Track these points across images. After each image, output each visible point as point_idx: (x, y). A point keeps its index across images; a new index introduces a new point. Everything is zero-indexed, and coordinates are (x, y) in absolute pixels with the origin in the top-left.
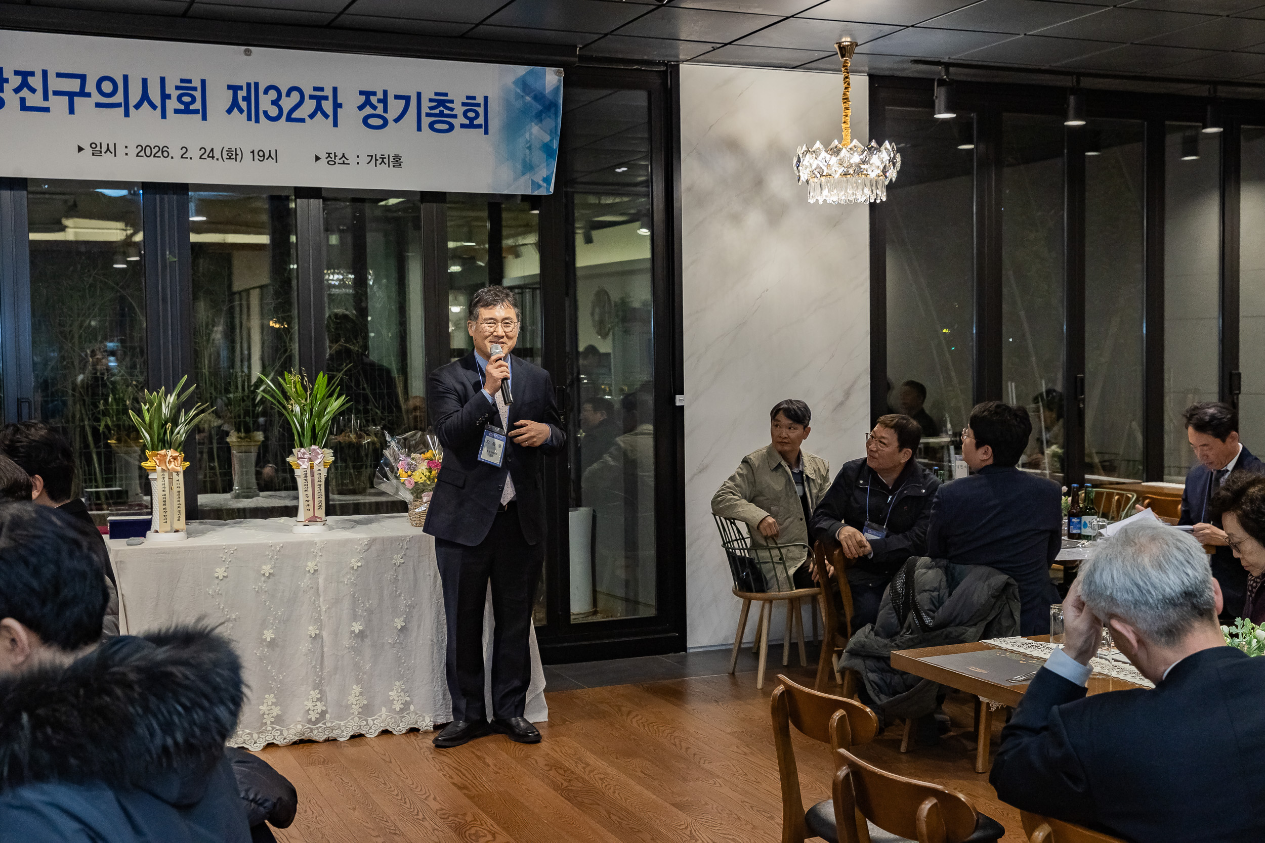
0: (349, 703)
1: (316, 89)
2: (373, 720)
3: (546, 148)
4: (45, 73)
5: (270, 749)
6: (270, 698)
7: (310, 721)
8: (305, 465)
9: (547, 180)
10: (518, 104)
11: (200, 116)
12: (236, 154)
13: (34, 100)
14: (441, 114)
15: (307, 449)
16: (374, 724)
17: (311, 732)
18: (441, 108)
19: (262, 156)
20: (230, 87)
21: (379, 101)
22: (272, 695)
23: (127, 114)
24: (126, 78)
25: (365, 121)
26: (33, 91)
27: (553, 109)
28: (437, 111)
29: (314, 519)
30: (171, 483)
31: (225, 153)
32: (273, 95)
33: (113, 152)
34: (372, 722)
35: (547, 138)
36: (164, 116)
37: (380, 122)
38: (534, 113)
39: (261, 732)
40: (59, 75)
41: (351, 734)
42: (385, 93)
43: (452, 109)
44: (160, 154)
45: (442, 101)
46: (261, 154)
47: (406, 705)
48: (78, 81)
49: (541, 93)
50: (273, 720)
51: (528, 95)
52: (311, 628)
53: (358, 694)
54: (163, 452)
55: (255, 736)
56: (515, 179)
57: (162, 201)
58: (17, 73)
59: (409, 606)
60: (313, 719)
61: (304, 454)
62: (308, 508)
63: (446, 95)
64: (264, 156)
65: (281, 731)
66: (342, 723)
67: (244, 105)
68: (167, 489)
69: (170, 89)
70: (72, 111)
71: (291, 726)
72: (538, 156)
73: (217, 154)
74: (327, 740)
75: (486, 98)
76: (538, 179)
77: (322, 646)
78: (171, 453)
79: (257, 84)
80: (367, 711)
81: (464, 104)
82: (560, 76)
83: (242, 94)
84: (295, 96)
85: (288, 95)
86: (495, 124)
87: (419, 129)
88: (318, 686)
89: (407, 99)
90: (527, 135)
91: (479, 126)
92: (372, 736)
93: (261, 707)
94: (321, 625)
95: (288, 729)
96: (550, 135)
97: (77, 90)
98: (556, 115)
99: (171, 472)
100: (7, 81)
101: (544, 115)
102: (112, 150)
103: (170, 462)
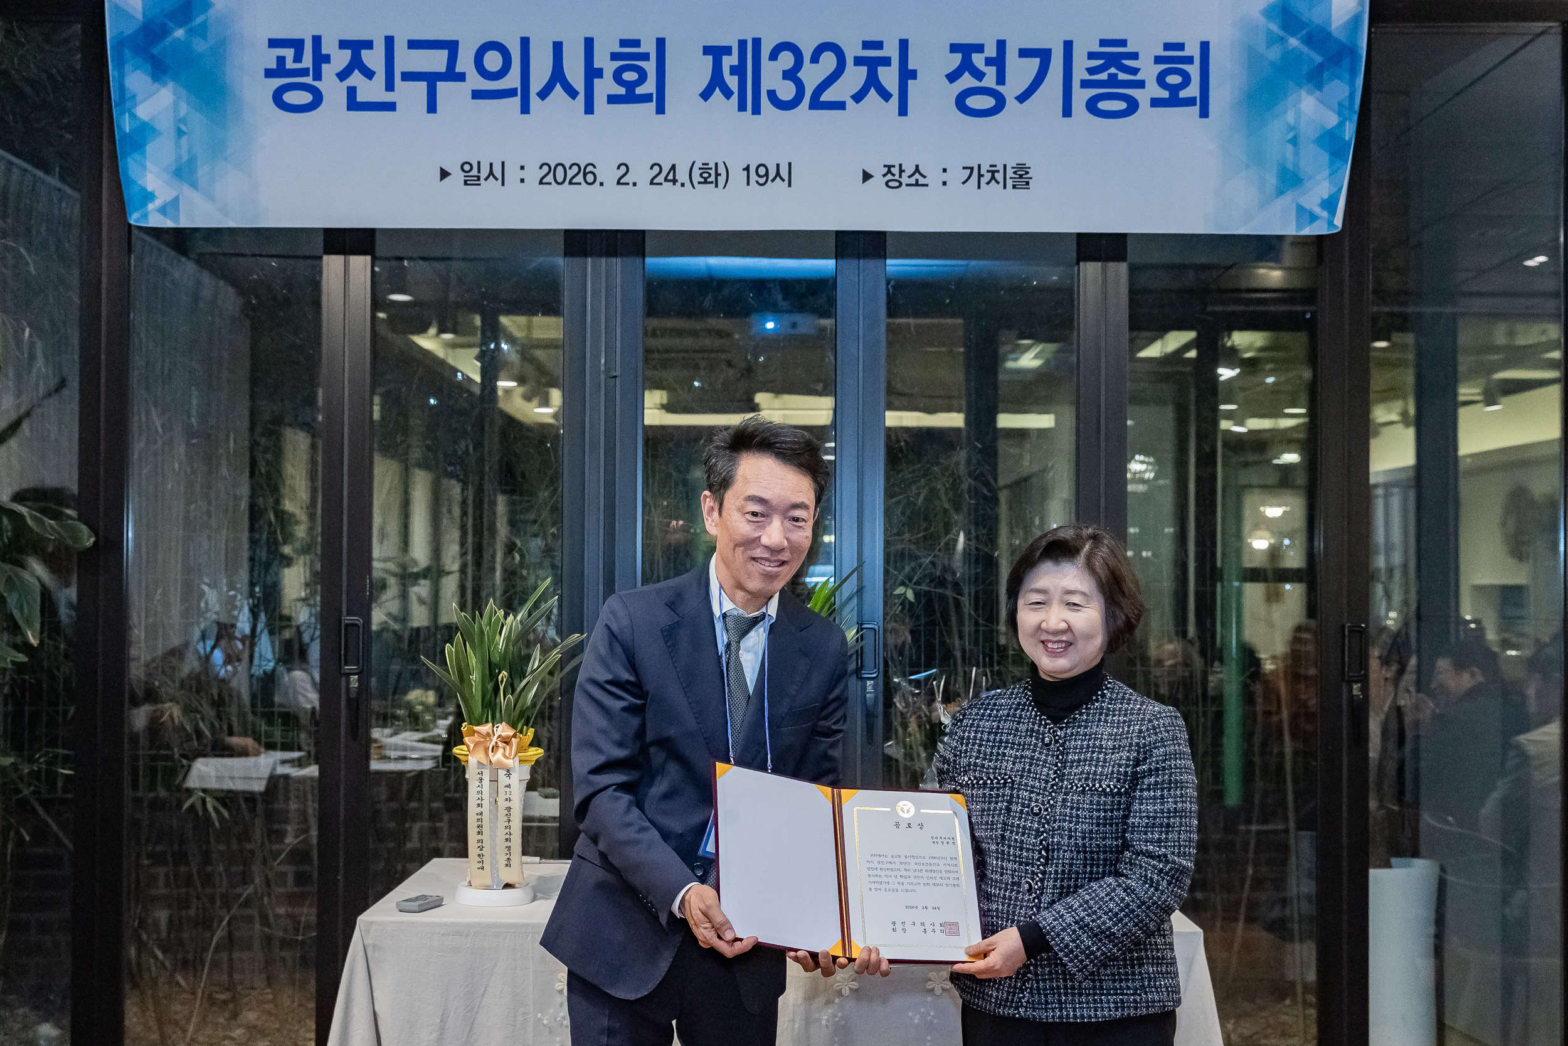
1: (867, 45)
3: (1330, 140)
4: (389, 41)
9: (1329, 205)
10: (1273, 54)
11: (652, 106)
12: (717, 175)
13: (371, 90)
14: (1113, 81)
18: (1113, 70)
19: (763, 175)
20: (707, 50)
21: (989, 62)
23: (525, 109)
24: (525, 42)
25: (959, 103)
26: (369, 74)
27: (1346, 62)
28: (1103, 76)
30: (492, 792)
31: (696, 173)
32: (786, 60)
33: (499, 176)
35: (1332, 120)
36: (589, 109)
37: (988, 102)
38: (1305, 69)
40: (413, 44)
42: (1001, 45)
43: (1135, 71)
44: (579, 178)
45: (1114, 57)
46: (762, 171)
48: (444, 54)
49: (1323, 30)
51: (1293, 35)
54: (485, 728)
56: (1263, 205)
57: (598, 270)
58: (343, 44)
63: (1123, 43)
64: (767, 174)
67: (732, 82)
68: (486, 803)
69: (601, 60)
70: (432, 108)
72: (1313, 158)
73: (682, 175)
75: (1205, 47)
76: (1311, 202)
79: (757, 42)
81: (1158, 60)
83: (729, 61)
84: (829, 61)
85: (815, 59)
86: (1221, 96)
87: (1067, 112)
89: (1044, 55)
90: (1290, 117)
91: (1190, 102)
96: (1339, 114)
97: (442, 68)
98: (1353, 72)
99: (495, 768)
100: (327, 59)
101: (1326, 75)
102: (497, 174)
103: (495, 749)
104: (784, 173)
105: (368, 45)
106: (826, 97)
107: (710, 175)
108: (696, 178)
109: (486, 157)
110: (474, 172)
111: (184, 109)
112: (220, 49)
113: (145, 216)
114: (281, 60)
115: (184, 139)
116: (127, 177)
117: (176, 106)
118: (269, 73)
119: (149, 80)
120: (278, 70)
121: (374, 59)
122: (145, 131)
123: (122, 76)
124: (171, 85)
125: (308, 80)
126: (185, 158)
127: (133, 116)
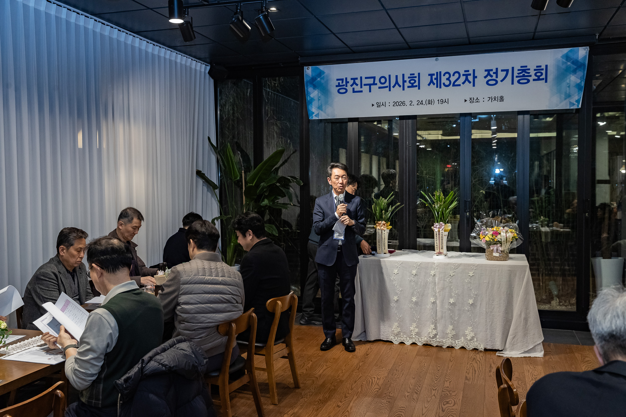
0: (447, 332)
1: (465, 71)
2: (458, 342)
3: (578, 86)
4: (361, 78)
5: (413, 345)
6: (415, 325)
7: (430, 337)
8: (437, 230)
9: (578, 101)
10: (564, 67)
11: (417, 88)
12: (432, 102)
13: (357, 88)
14: (524, 76)
15: (440, 223)
17: (430, 341)
19: (442, 101)
20: (429, 75)
21: (494, 73)
23: (390, 90)
24: (390, 76)
25: (487, 83)
26: (357, 85)
27: (583, 67)
28: (521, 75)
29: (440, 253)
30: (381, 234)
32: (447, 76)
35: (578, 81)
36: (404, 89)
37: (494, 82)
38: (572, 69)
40: (366, 78)
41: (448, 346)
42: (497, 69)
43: (529, 73)
44: (402, 104)
45: (524, 70)
47: (473, 337)
48: (373, 79)
49: (576, 60)
50: (415, 333)
51: (569, 62)
52: (431, 298)
53: (451, 329)
54: (380, 222)
56: (561, 102)
57: (406, 123)
58: (352, 79)
59: (476, 295)
61: (437, 225)
62: (437, 248)
63: (526, 67)
65: (419, 338)
66: (444, 341)
67: (435, 81)
68: (380, 237)
69: (406, 79)
70: (370, 91)
71: (423, 338)
72: (574, 90)
73: (424, 103)
74: (437, 346)
75: (547, 66)
76: (573, 101)
77: (436, 306)
78: (383, 222)
79: (440, 72)
80: (456, 337)
82: (587, 51)
83: (434, 77)
84: (457, 75)
85: (454, 75)
86: (550, 77)
87: (513, 83)
88: (434, 323)
89: (507, 71)
90: (568, 81)
91: (543, 79)
92: (457, 348)
94: (436, 298)
95: (421, 339)
96: (581, 80)
97: (372, 83)
98: (584, 69)
99: (382, 230)
100: (348, 82)
101: (577, 71)
102: (384, 105)
103: (382, 226)
104: (447, 101)
105: (357, 79)
106: (456, 84)
107: (430, 102)
108: (427, 103)
109: (382, 101)
110: (379, 104)
111: (320, 95)
112: (327, 82)
113: (312, 117)
114: (339, 83)
115: (320, 101)
116: (308, 109)
117: (318, 94)
118: (337, 86)
119: (313, 89)
120: (339, 85)
121: (358, 82)
122: (312, 99)
123: (308, 89)
124: (317, 90)
125: (345, 87)
126: (320, 105)
127: (310, 97)
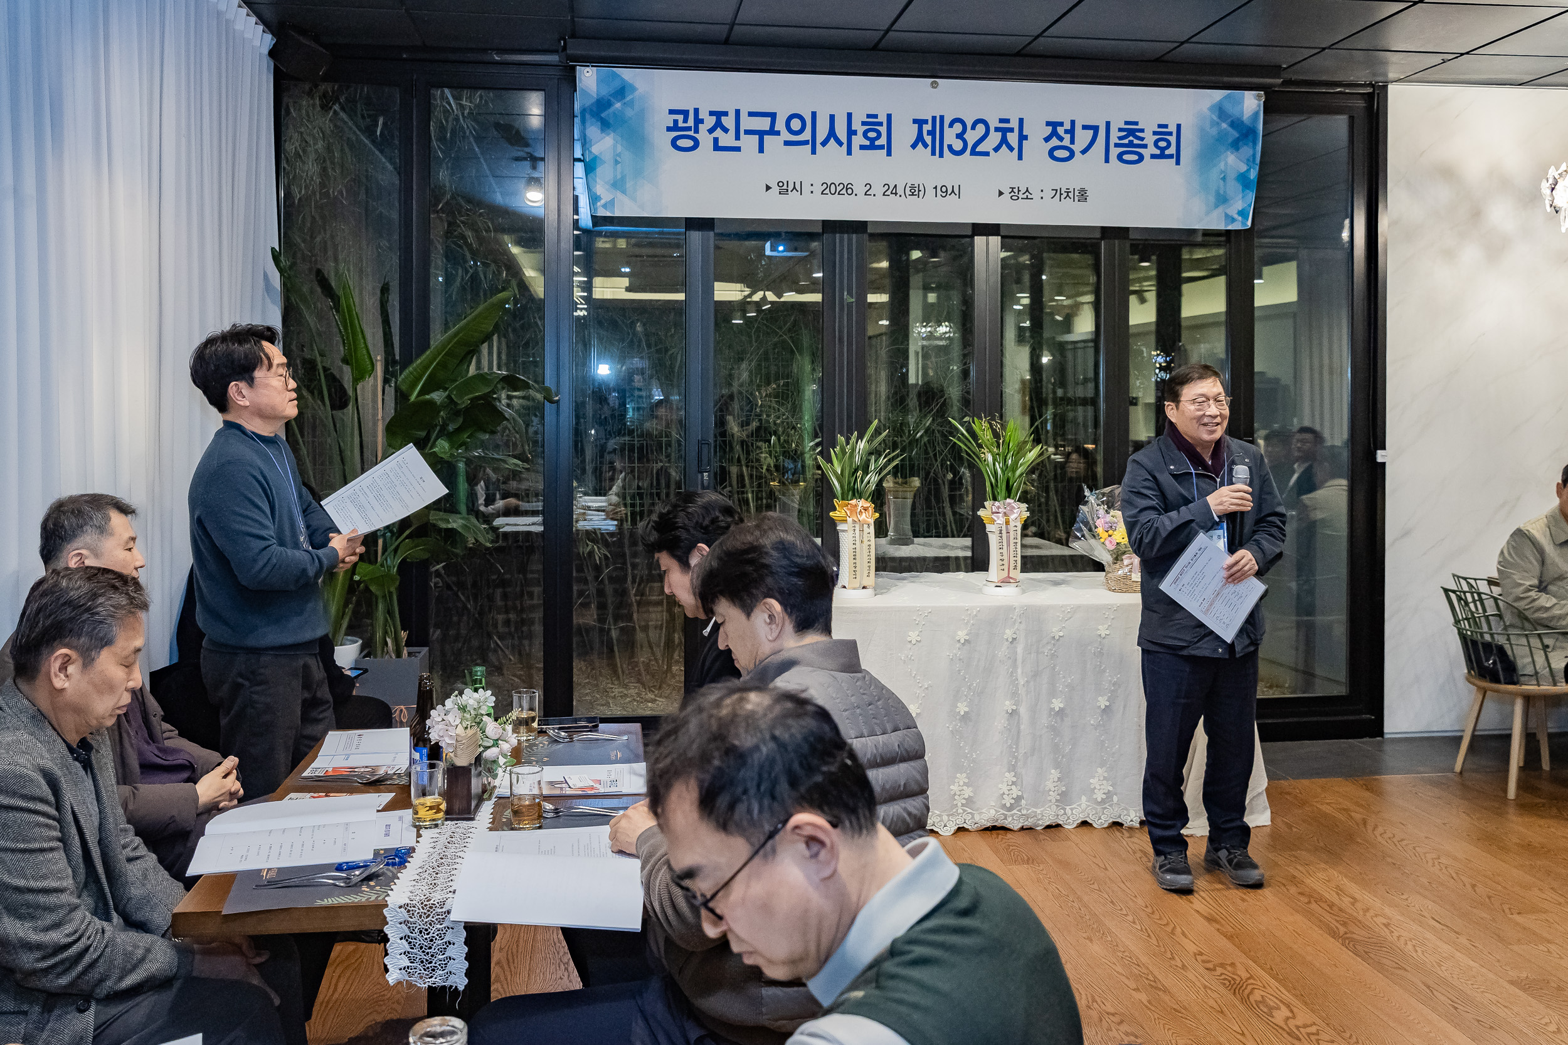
0: (1047, 788)
1: (1002, 121)
2: (1072, 809)
3: (1243, 178)
4: (738, 112)
5: (960, 834)
6: (962, 778)
7: (1004, 806)
8: (1000, 520)
9: (1244, 213)
10: (1214, 131)
11: (885, 151)
12: (919, 191)
13: (726, 140)
15: (1002, 502)
16: (1072, 814)
17: (1005, 819)
18: (1131, 138)
19: (945, 191)
20: (915, 121)
21: (1066, 132)
22: (964, 775)
23: (814, 152)
24: (814, 114)
25: (1051, 154)
26: (726, 130)
27: (1251, 137)
28: (1126, 141)
29: (1008, 580)
30: (862, 536)
31: (908, 189)
32: (958, 127)
33: (799, 190)
34: (1070, 812)
35: (1243, 168)
36: (849, 152)
37: (1066, 154)
38: (1230, 140)
39: (952, 815)
40: (751, 114)
41: (1048, 823)
42: (1073, 123)
43: (1142, 139)
44: (844, 191)
45: (1132, 131)
46: (944, 189)
47: (1109, 795)
48: (769, 119)
49: (1238, 119)
50: (964, 802)
51: (1224, 121)
52: (1007, 703)
53: (1056, 780)
54: (854, 502)
55: (945, 818)
56: (1208, 213)
57: (842, 241)
58: (712, 113)
59: (1114, 684)
60: (1008, 805)
61: (999, 508)
62: (1002, 567)
63: (1136, 123)
64: (947, 191)
65: (973, 815)
66: (1038, 811)
67: (928, 139)
68: (858, 542)
69: (856, 125)
70: (761, 150)
71: (984, 811)
72: (1233, 188)
73: (900, 191)
74: (1022, 829)
75: (1179, 126)
76: (1233, 212)
77: (1018, 723)
78: (862, 503)
79: (942, 118)
80: (1064, 798)
81: (1155, 133)
82: (1260, 100)
83: (927, 127)
84: (981, 128)
85: (973, 128)
86: (1187, 153)
87: (1107, 160)
88: (1012, 768)
89: (1095, 129)
90: (1222, 165)
91: (1171, 156)
92: (1069, 827)
93: (952, 787)
94: (1018, 700)
95: (979, 814)
96: (1249, 165)
97: (767, 128)
98: (1255, 143)
99: (861, 524)
100: (702, 121)
101: (1241, 143)
102: (798, 188)
103: (859, 513)
104: (956, 191)
105: (726, 114)
106: (978, 149)
107: (915, 191)
108: (908, 192)
109: (792, 178)
110: (785, 187)
111: (619, 148)
112: (642, 115)
113: (596, 209)
114: (676, 122)
115: (619, 166)
117: (615, 147)
118: (669, 129)
119: (599, 131)
120: (675, 127)
122: (596, 162)
123: (583, 128)
124: (612, 135)
125: (691, 133)
126: (619, 177)
127: (590, 152)
